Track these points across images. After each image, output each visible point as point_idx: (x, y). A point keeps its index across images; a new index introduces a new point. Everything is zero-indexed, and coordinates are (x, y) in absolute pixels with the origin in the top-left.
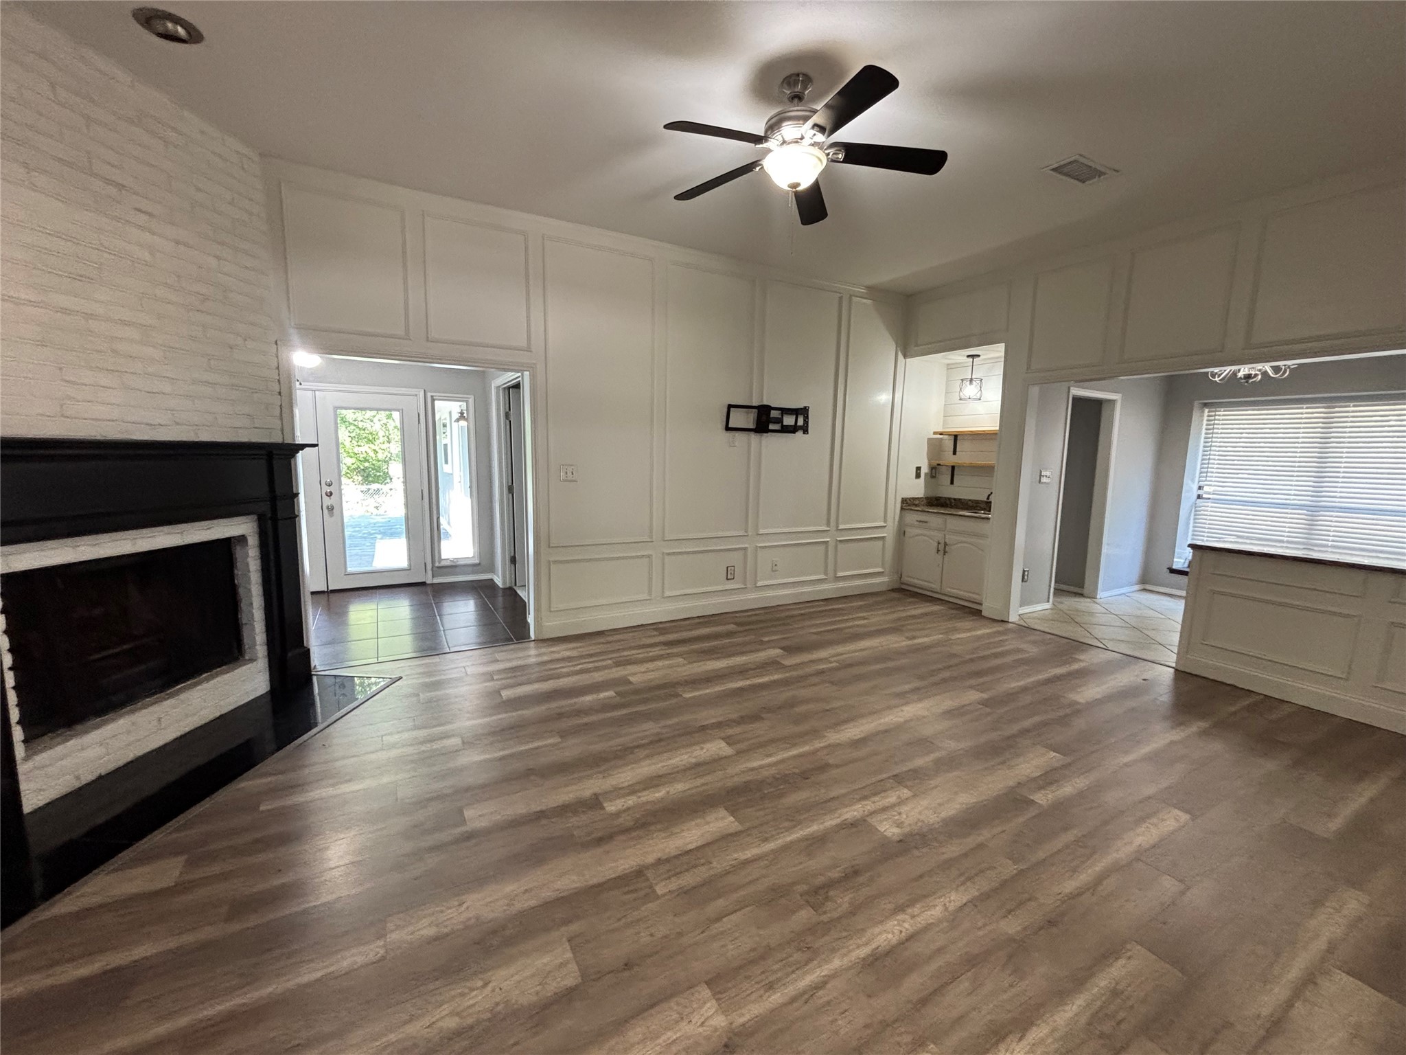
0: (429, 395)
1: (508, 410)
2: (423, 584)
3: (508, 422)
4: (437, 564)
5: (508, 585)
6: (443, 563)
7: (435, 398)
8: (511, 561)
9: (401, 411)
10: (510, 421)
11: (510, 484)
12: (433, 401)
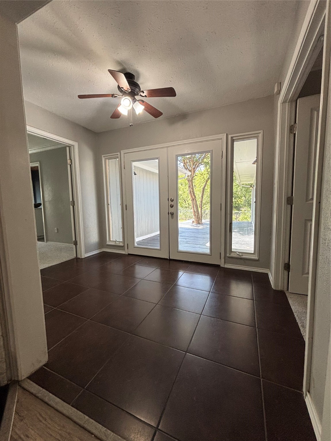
0: (230, 137)
1: (293, 123)
2: (218, 266)
3: (292, 135)
4: (228, 255)
5: (280, 288)
6: (232, 255)
7: (234, 138)
8: (285, 267)
9: (211, 152)
10: (295, 134)
11: (290, 195)
12: (233, 141)
